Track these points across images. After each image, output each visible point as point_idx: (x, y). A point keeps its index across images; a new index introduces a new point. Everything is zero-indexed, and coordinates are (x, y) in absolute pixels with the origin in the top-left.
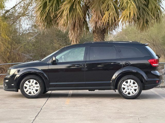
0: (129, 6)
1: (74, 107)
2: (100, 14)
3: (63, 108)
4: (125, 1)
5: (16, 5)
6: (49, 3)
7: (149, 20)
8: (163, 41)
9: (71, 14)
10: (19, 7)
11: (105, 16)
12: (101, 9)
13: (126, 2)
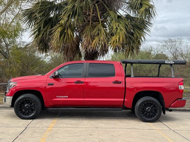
0: (118, 32)
2: (90, 39)
4: (114, 28)
11: (95, 40)
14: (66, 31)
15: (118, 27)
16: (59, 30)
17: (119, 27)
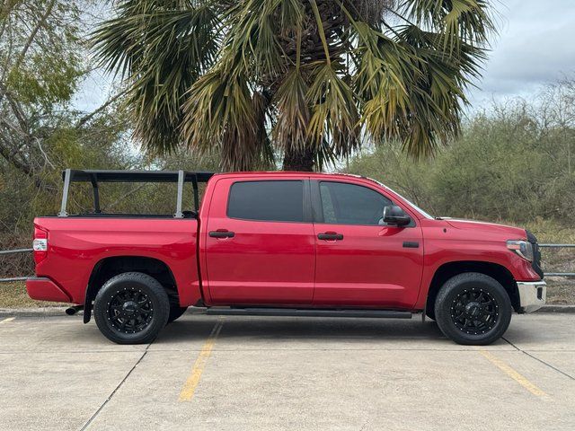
0: (383, 85)
2: (300, 114)
4: (372, 74)
9: (217, 113)
11: (316, 116)
12: (304, 99)
13: (375, 76)
14: (226, 94)
15: (381, 72)
16: (209, 90)
17: (384, 71)
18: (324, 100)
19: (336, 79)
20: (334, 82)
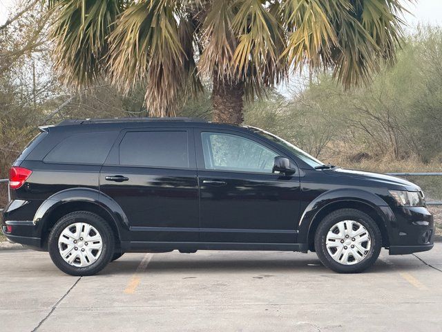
0: (307, 17)
1: (147, 302)
2: (226, 43)
3: (116, 304)
4: (296, 6)
5: (8, 23)
6: (86, 13)
7: (366, 55)
8: (413, 113)
9: (145, 44)
10: (15, 28)
11: (240, 47)
12: (230, 28)
13: (299, 9)
14: (153, 25)
15: (306, 4)
16: (137, 21)
18: (249, 31)
19: (261, 9)
20: (259, 12)
